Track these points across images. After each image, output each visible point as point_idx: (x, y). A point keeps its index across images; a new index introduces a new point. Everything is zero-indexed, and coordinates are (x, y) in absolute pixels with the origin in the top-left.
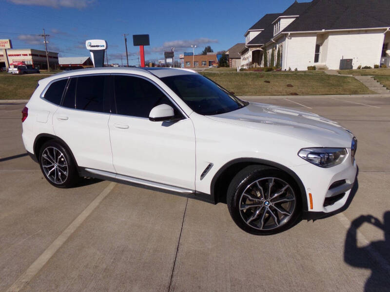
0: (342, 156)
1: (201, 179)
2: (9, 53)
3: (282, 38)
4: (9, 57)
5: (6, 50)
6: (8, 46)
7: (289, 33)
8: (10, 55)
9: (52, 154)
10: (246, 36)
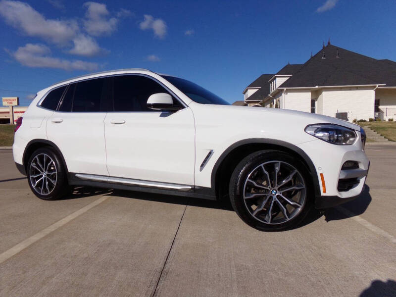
0: (351, 139)
1: (201, 170)
2: (15, 110)
3: (279, 93)
4: (14, 114)
5: (13, 107)
6: (15, 103)
7: (285, 89)
8: (15, 112)
9: (42, 162)
10: (244, 93)
